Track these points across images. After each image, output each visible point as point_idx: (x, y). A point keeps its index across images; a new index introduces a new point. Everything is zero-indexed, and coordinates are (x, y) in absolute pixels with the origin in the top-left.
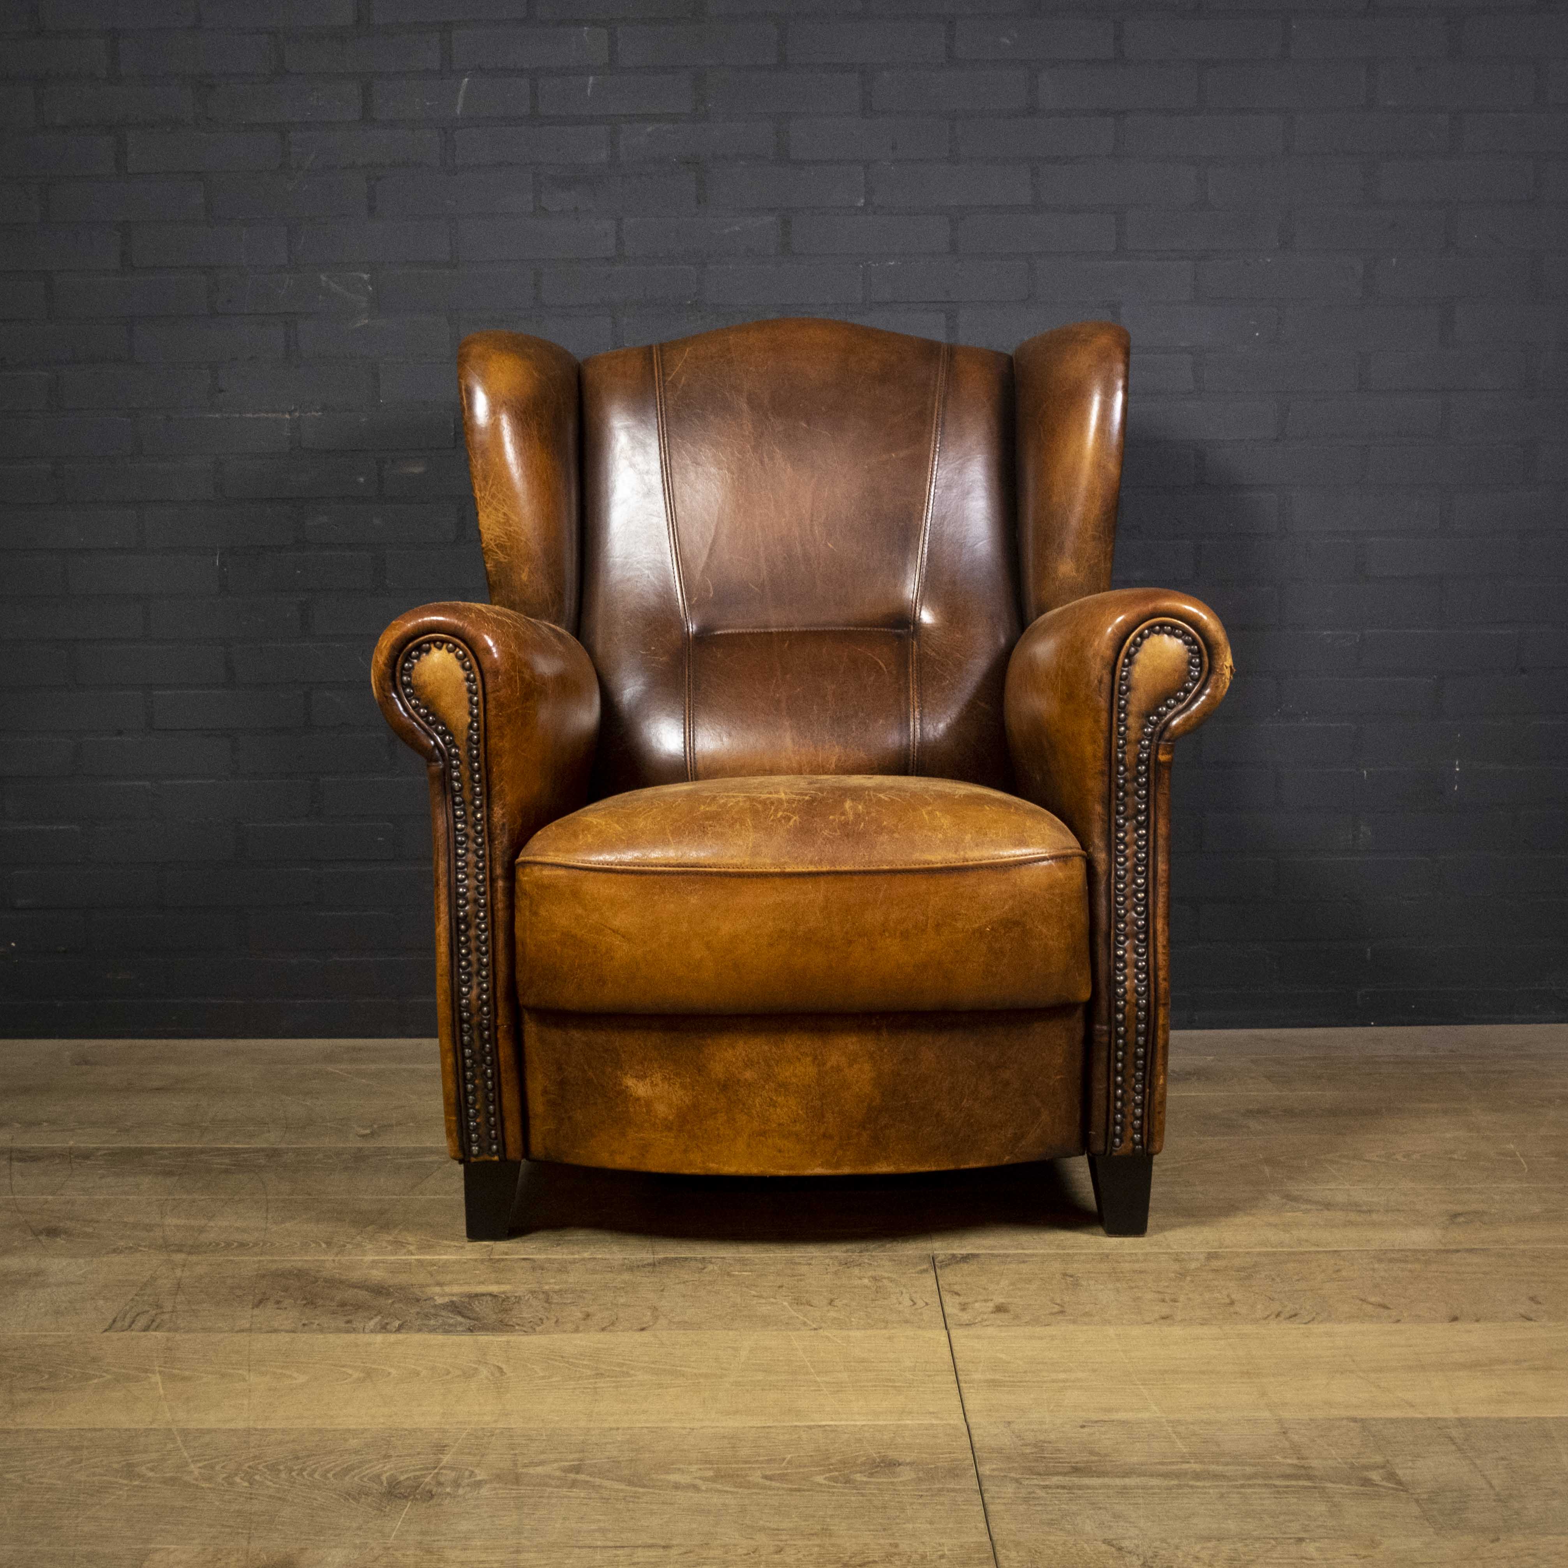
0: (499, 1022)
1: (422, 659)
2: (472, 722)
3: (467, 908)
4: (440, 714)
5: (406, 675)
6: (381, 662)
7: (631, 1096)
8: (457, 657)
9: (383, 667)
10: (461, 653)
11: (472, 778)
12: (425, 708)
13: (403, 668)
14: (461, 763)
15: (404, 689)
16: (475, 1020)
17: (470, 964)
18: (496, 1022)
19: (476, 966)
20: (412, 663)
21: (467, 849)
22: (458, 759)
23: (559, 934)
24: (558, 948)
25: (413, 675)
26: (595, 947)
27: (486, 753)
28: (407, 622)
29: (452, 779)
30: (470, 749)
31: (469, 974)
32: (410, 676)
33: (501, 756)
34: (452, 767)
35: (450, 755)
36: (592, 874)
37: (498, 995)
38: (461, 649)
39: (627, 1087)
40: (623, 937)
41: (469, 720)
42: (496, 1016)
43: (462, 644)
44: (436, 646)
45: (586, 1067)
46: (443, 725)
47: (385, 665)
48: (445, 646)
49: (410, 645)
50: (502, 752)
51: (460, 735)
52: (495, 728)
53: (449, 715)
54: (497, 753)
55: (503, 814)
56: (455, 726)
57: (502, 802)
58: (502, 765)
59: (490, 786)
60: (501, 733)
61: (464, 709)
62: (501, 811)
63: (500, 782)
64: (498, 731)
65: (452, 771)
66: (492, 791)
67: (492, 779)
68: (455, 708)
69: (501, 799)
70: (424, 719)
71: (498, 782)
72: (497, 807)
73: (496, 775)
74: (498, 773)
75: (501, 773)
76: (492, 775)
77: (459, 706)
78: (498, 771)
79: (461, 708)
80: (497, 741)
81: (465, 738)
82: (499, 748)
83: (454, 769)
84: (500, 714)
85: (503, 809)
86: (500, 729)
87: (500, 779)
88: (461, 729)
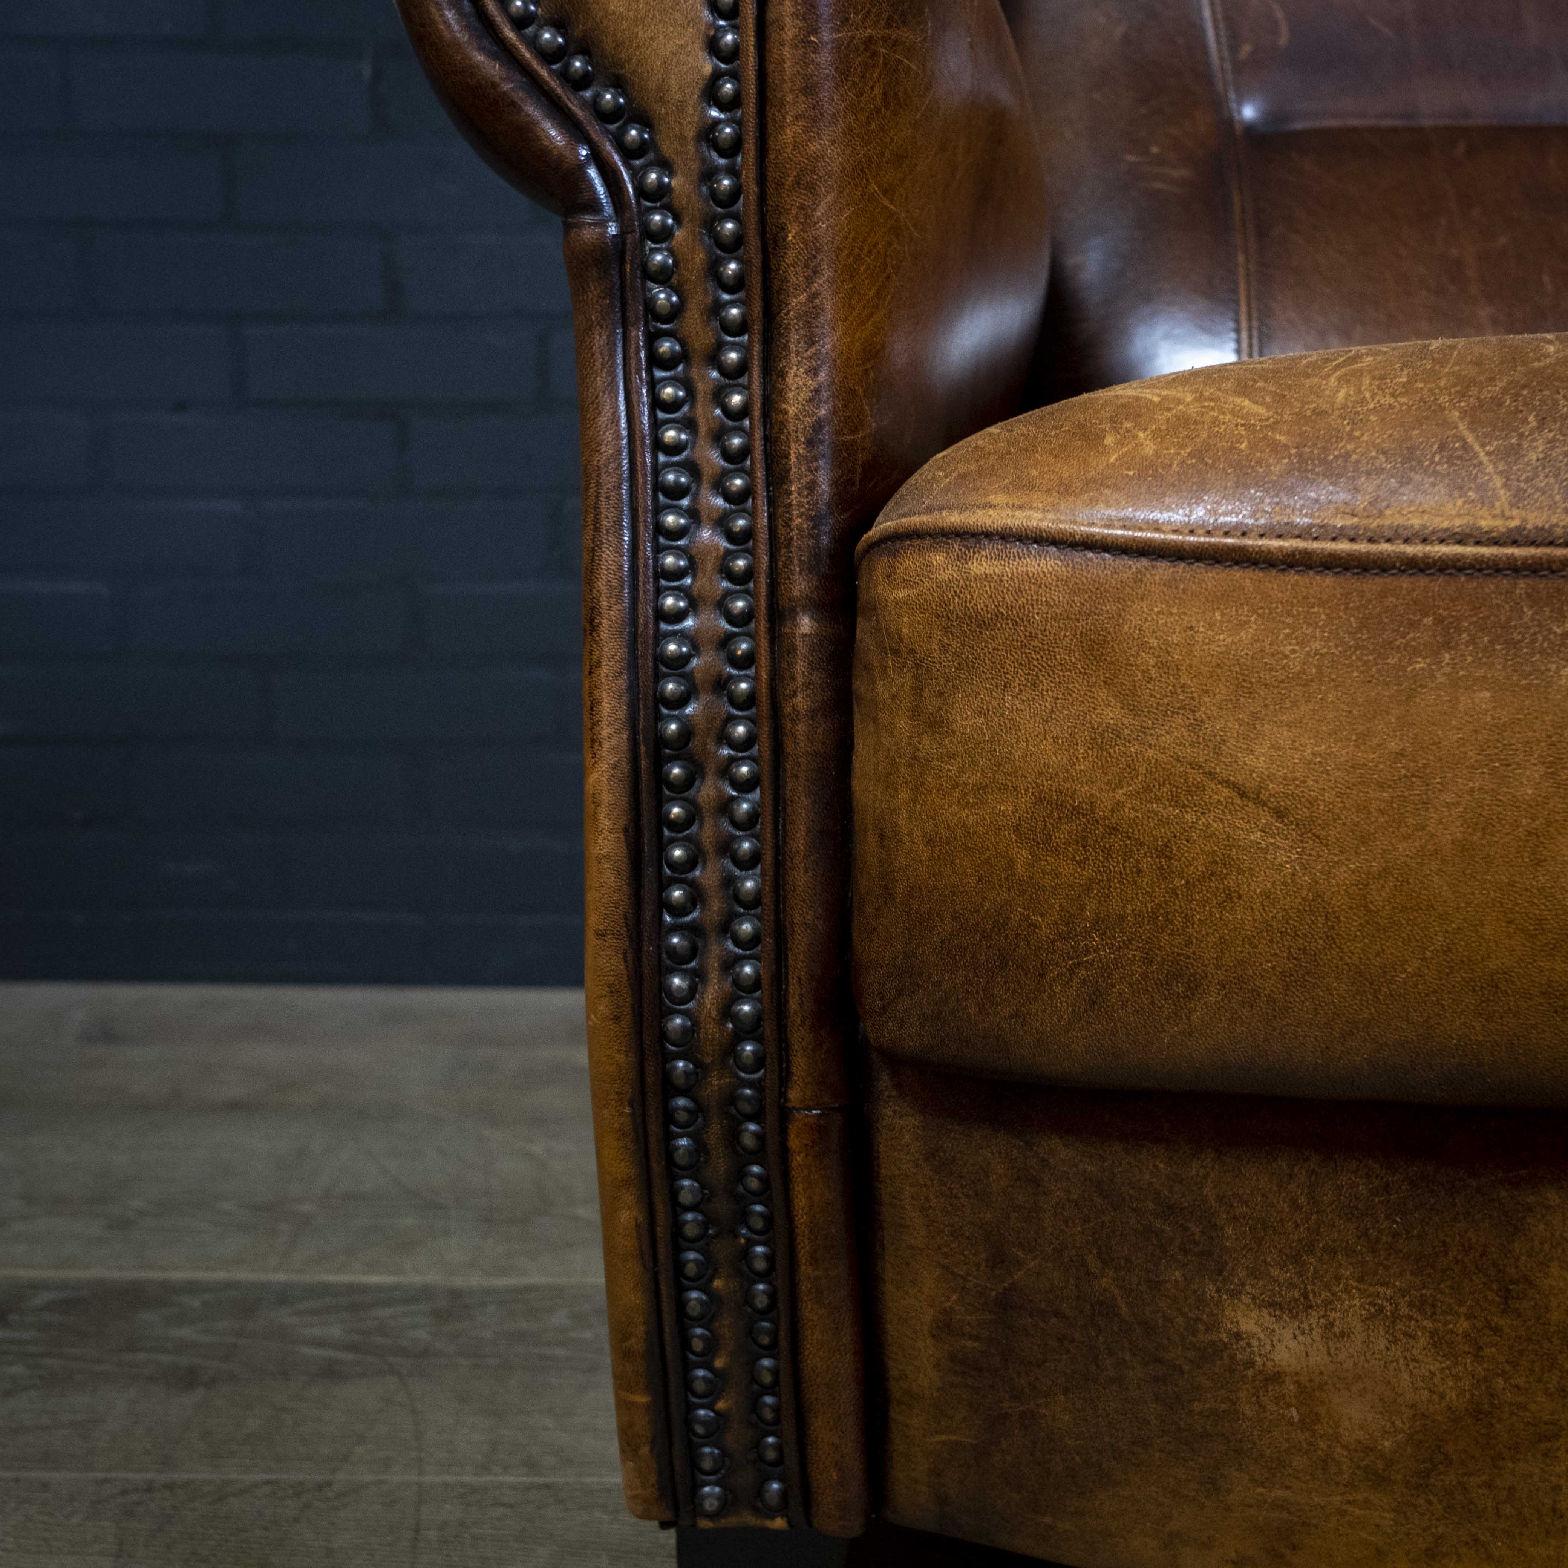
0: (794, 1095)
2: (717, 76)
3: (689, 710)
4: (608, 44)
7: (1250, 1364)
11: (713, 269)
12: (556, 26)
14: (678, 219)
16: (716, 1083)
17: (696, 897)
18: (783, 1095)
19: (716, 904)
21: (693, 514)
22: (669, 209)
23: (1025, 801)
24: (1022, 855)
26: (1164, 852)
27: (762, 179)
29: (647, 274)
30: (709, 175)
31: (694, 931)
33: (811, 188)
34: (648, 232)
35: (641, 192)
36: (1164, 570)
37: (793, 1005)
39: (1238, 1336)
40: (1280, 814)
41: (708, 69)
42: (784, 1078)
45: (1092, 1262)
46: (618, 84)
50: (815, 177)
51: (675, 121)
52: (794, 88)
53: (638, 47)
54: (800, 179)
55: (817, 391)
56: (660, 88)
57: (813, 350)
58: (815, 223)
59: (775, 295)
60: (814, 109)
61: (688, 25)
62: (810, 382)
63: (809, 281)
64: (804, 99)
65: (647, 248)
66: (779, 313)
67: (781, 272)
68: (654, 16)
69: (811, 338)
70: (554, 67)
71: (801, 279)
72: (798, 369)
73: (797, 257)
74: (802, 249)
75: (812, 250)
76: (782, 257)
77: (671, 14)
78: (803, 243)
79: (675, 21)
80: (799, 133)
81: (691, 134)
82: (806, 161)
83: (654, 242)
84: (812, 38)
85: (816, 374)
86: (812, 94)
87: (810, 271)
88: (679, 101)
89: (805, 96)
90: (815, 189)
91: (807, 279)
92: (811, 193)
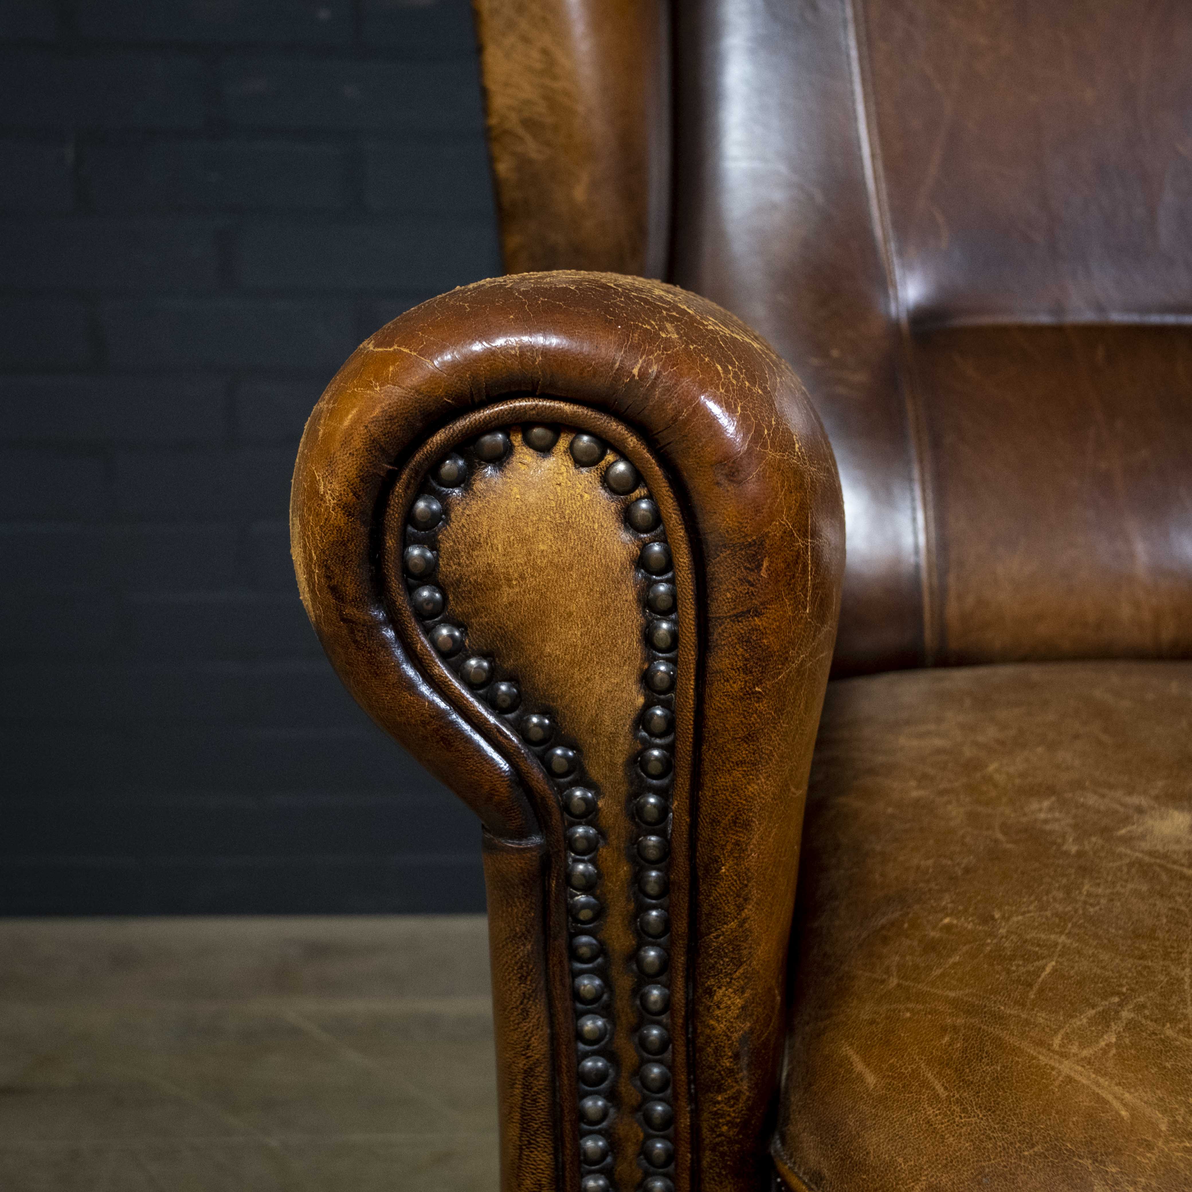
1: (479, 485)
2: (648, 705)
4: (541, 680)
5: (418, 542)
6: (330, 501)
8: (606, 480)
9: (338, 518)
10: (621, 467)
11: (636, 878)
12: (483, 655)
13: (409, 517)
14: (602, 833)
15: (411, 590)
20: (443, 498)
21: (613, 1099)
22: (592, 822)
25: (446, 545)
27: (693, 810)
28: (428, 352)
29: (568, 878)
30: (638, 792)
32: (434, 547)
33: (747, 825)
34: (570, 844)
35: (566, 807)
38: (623, 455)
41: (641, 700)
43: (632, 441)
44: (528, 442)
46: (548, 713)
47: (347, 509)
48: (563, 443)
49: (439, 437)
50: (751, 814)
51: (606, 750)
52: (736, 736)
53: (573, 685)
54: (737, 818)
55: (743, 1008)
56: (592, 723)
57: (741, 970)
58: (749, 856)
59: (704, 917)
60: (754, 754)
61: (624, 664)
62: (738, 1000)
63: (740, 908)
64: (746, 746)
65: (570, 860)
66: (709, 934)
67: (712, 898)
68: (591, 659)
69: (740, 960)
70: (481, 692)
71: (732, 907)
72: (726, 990)
73: (729, 887)
74: (736, 881)
75: (744, 880)
76: (714, 886)
77: (608, 656)
78: (736, 875)
79: (612, 661)
80: (739, 778)
81: (621, 761)
82: (744, 802)
83: (577, 853)
84: (757, 689)
85: (743, 992)
86: (754, 741)
87: (741, 899)
88: (611, 733)
89: (747, 743)
90: (750, 826)
91: (738, 907)
92: (747, 829)
